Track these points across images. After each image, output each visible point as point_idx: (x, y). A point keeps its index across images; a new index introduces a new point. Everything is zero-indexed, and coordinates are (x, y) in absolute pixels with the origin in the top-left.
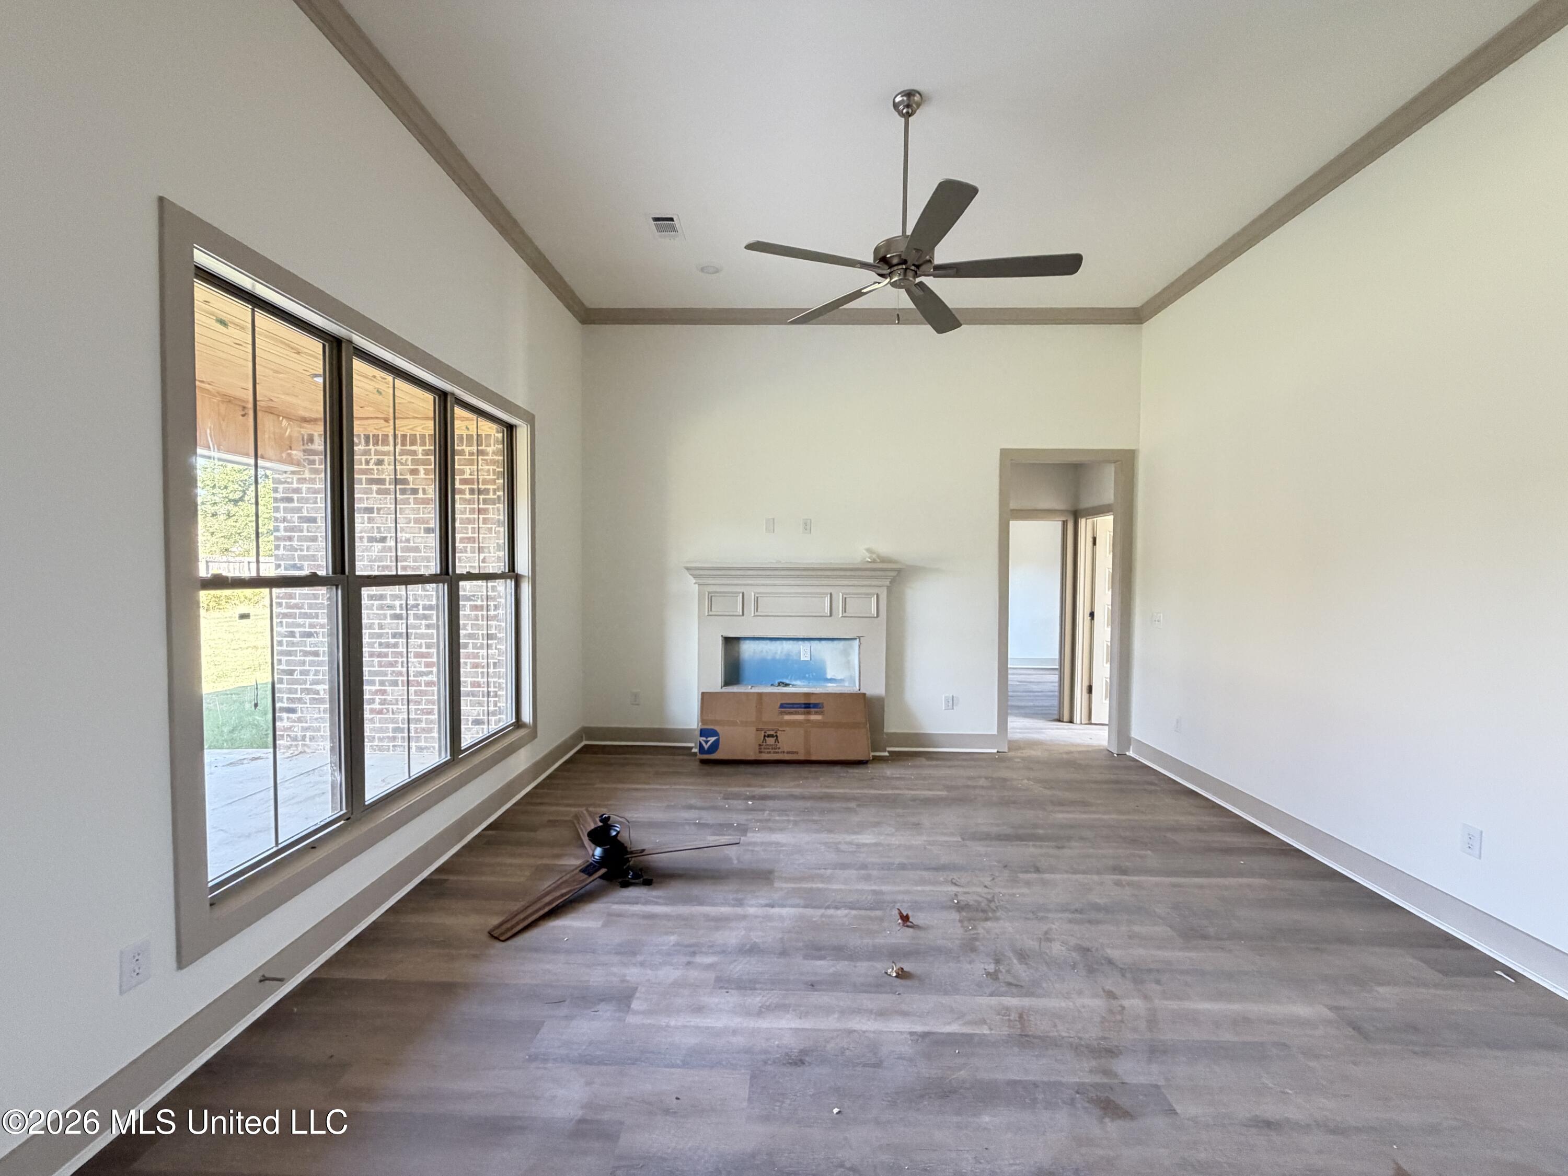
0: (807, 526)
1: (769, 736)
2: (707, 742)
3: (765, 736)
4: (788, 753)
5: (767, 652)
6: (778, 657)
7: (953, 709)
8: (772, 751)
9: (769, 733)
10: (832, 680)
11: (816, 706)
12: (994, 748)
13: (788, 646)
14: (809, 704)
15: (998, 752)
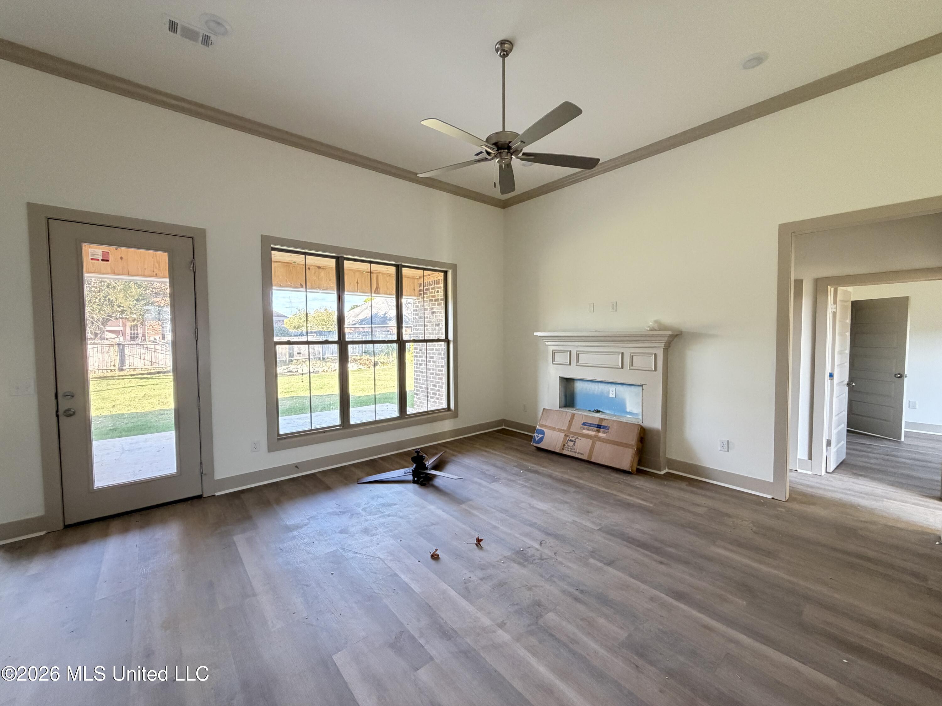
0: (615, 307)
1: (571, 441)
2: (538, 437)
3: (568, 440)
4: (579, 453)
5: (589, 389)
6: (596, 393)
7: (728, 451)
8: (570, 450)
9: (571, 438)
10: (630, 413)
11: (605, 427)
12: (769, 494)
13: (602, 387)
14: (601, 425)
15: (773, 498)
